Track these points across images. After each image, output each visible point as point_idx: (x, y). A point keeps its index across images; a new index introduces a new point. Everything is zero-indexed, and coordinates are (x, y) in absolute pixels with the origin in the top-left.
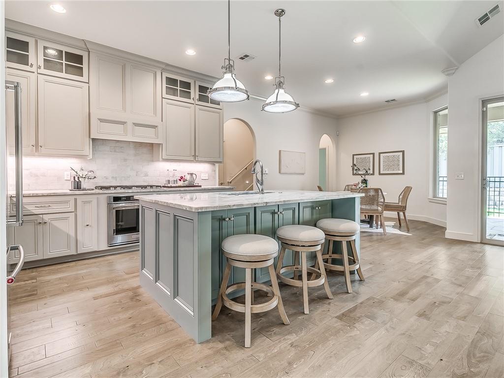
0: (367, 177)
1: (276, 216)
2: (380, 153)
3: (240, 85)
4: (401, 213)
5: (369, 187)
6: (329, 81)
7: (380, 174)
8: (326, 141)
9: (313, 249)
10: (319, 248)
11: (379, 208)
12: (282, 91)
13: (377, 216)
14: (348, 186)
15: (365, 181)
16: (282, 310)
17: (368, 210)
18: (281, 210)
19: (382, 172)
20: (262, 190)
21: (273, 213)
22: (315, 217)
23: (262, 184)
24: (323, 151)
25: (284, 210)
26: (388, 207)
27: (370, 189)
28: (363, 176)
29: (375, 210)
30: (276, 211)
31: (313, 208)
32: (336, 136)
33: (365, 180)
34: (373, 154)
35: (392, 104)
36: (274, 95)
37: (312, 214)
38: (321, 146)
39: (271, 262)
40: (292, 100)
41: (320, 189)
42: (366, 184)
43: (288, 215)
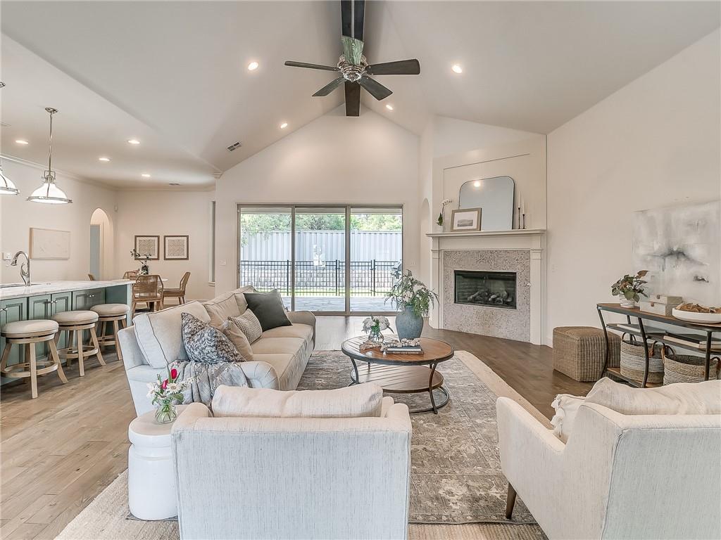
0: (149, 263)
1: (49, 305)
2: (165, 237)
3: (11, 185)
4: (181, 298)
5: (150, 274)
6: (104, 159)
7: (165, 259)
8: (99, 216)
9: (87, 327)
10: (93, 325)
11: (158, 294)
12: (52, 186)
13: (158, 303)
14: (128, 273)
15: (145, 268)
16: (61, 373)
17: (147, 297)
18: (54, 299)
19: (167, 257)
20: (29, 282)
21: (46, 303)
22: (88, 304)
23: (29, 276)
24: (95, 230)
25: (57, 299)
26: (169, 293)
27: (151, 276)
28: (143, 261)
29: (154, 297)
30: (49, 300)
31: (86, 296)
32: (114, 212)
33: (145, 266)
34: (158, 237)
35: (174, 188)
36: (43, 188)
37: (85, 302)
38: (94, 221)
39: (52, 337)
40: (65, 197)
41: (92, 278)
42: (147, 270)
43: (62, 303)
